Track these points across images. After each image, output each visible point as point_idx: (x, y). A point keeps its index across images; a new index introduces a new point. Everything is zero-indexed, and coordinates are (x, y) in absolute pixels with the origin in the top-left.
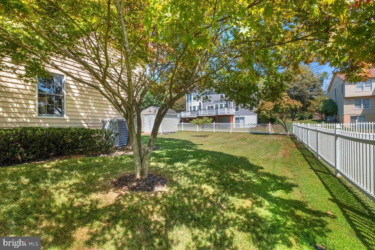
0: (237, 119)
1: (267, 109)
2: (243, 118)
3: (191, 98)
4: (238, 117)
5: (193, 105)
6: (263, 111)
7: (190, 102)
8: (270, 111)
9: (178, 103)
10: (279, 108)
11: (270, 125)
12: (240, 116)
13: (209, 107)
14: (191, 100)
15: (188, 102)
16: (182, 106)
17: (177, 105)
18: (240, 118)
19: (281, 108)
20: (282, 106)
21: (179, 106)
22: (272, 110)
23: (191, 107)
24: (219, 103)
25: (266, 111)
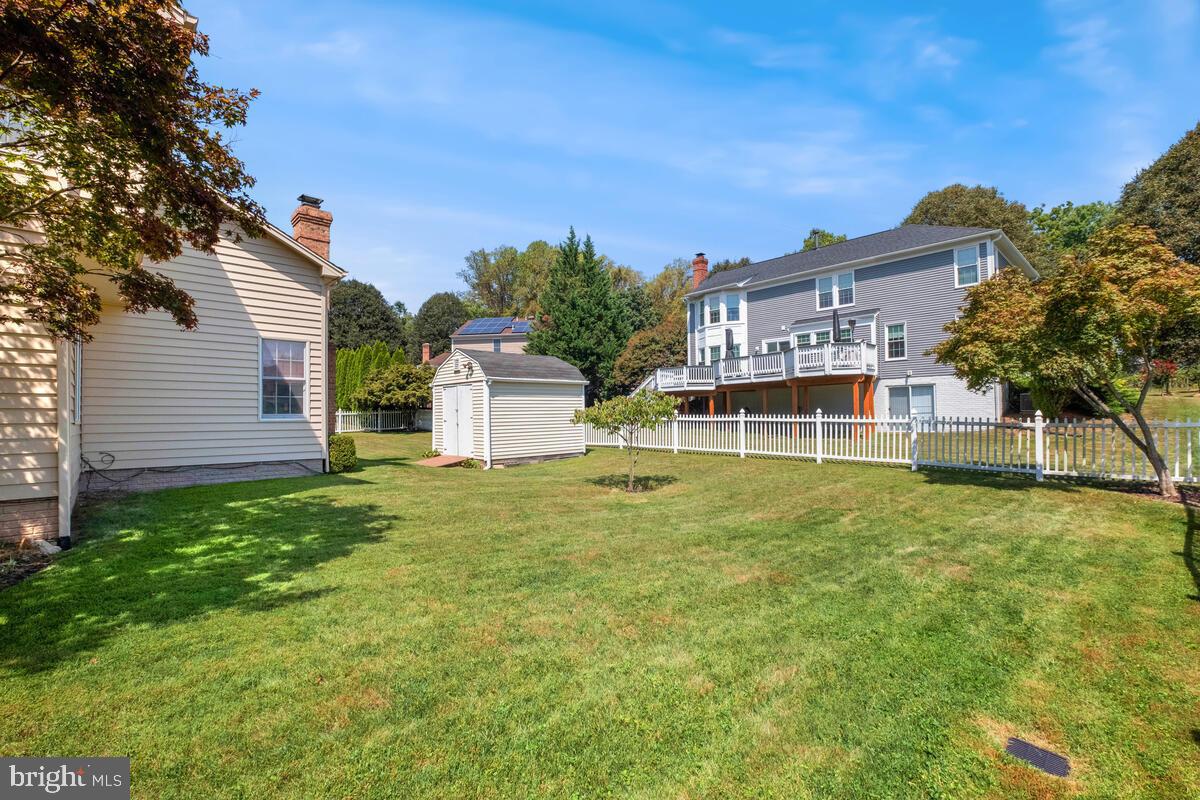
0: (895, 391)
1: (997, 331)
2: (928, 389)
3: (702, 316)
4: (901, 382)
5: (710, 342)
6: (970, 347)
7: (700, 331)
8: (1022, 342)
9: (657, 338)
10: (1084, 320)
11: (1039, 424)
12: (913, 381)
13: (771, 347)
14: (702, 323)
15: (693, 332)
16: (669, 347)
17: (653, 346)
18: (914, 387)
19: (1102, 316)
20: (1107, 304)
21: (657, 347)
22: (1037, 336)
23: (703, 351)
24: (811, 327)
25: (995, 342)
